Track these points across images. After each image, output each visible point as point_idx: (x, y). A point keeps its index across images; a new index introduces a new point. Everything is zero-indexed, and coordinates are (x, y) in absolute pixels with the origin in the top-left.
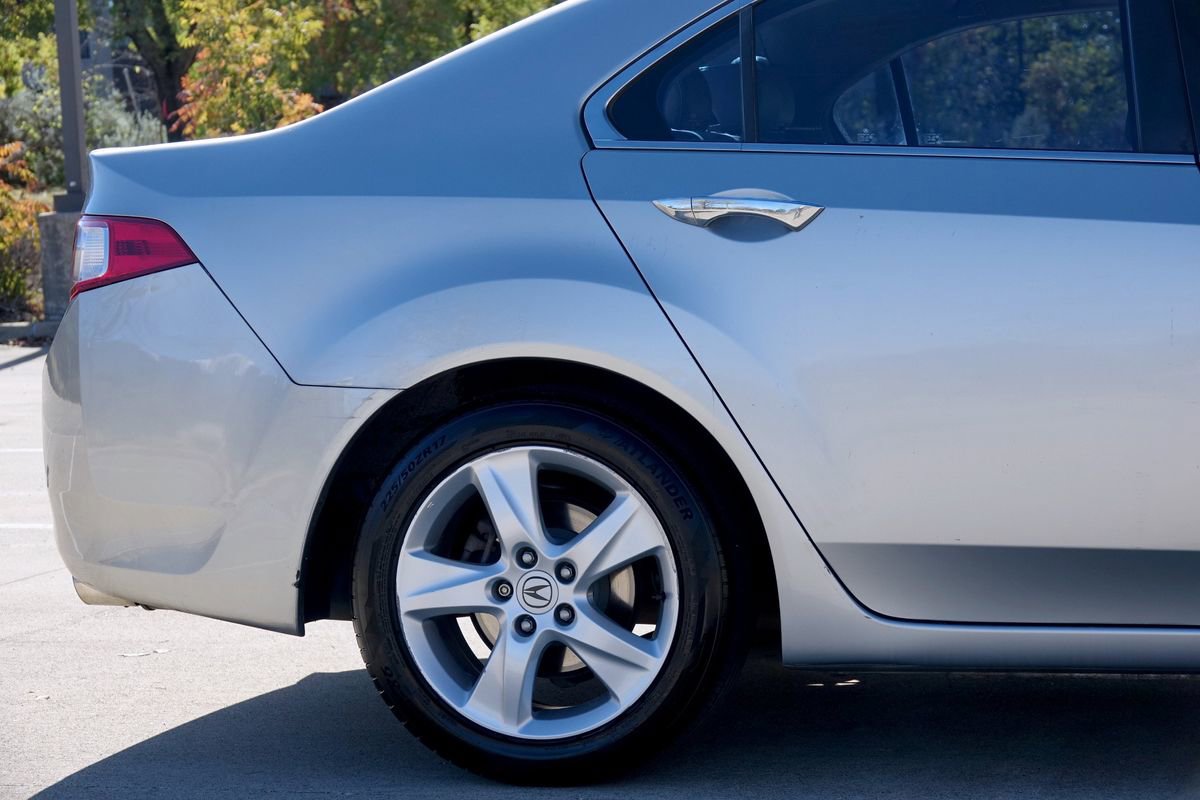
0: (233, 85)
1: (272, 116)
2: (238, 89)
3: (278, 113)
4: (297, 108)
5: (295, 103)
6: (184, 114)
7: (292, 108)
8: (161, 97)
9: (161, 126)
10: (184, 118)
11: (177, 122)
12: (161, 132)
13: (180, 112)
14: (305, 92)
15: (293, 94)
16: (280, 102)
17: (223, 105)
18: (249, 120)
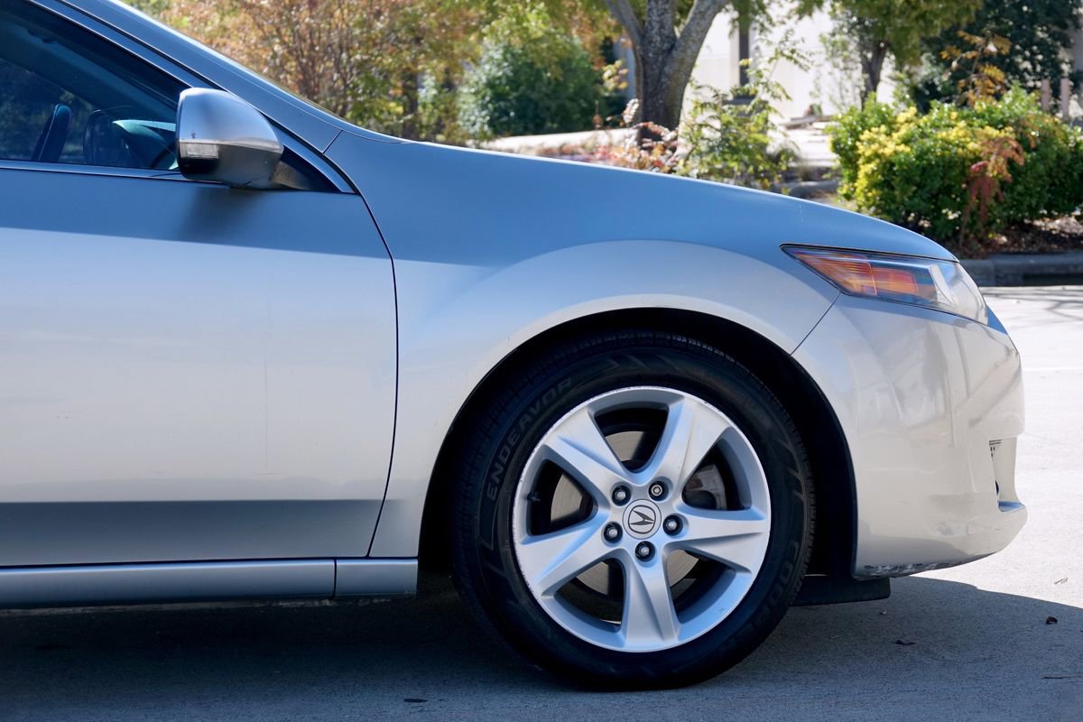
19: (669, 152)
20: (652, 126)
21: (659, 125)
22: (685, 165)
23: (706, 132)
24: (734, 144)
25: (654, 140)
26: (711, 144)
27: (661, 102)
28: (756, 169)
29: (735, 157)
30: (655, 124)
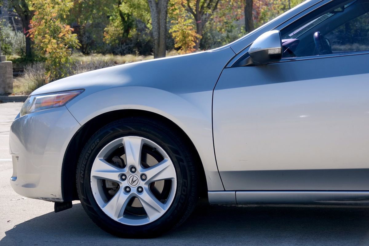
0: (46, 23)
1: (58, 32)
2: (48, 24)
3: (60, 31)
4: (66, 29)
5: (65, 28)
6: (30, 32)
7: (64, 30)
8: (24, 26)
9: (24, 35)
10: (31, 33)
11: (28, 34)
12: (24, 37)
13: (29, 31)
14: (68, 25)
15: (64, 25)
16: (60, 28)
17: (43, 29)
18: (51, 33)
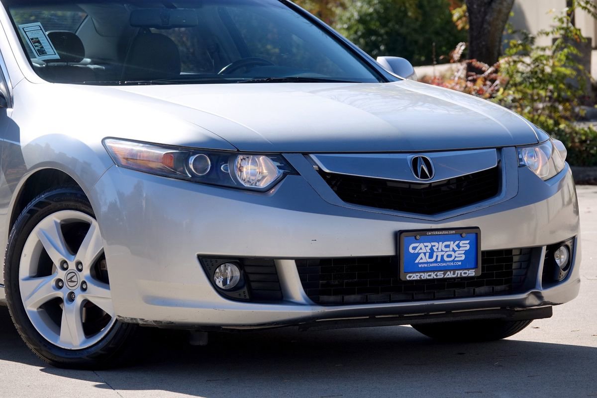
19: (488, 83)
20: (476, 63)
21: (480, 62)
22: (503, 94)
23: (520, 67)
24: (540, 76)
25: (477, 73)
26: (524, 75)
27: (483, 43)
28: (559, 95)
29: (542, 86)
30: (478, 61)
